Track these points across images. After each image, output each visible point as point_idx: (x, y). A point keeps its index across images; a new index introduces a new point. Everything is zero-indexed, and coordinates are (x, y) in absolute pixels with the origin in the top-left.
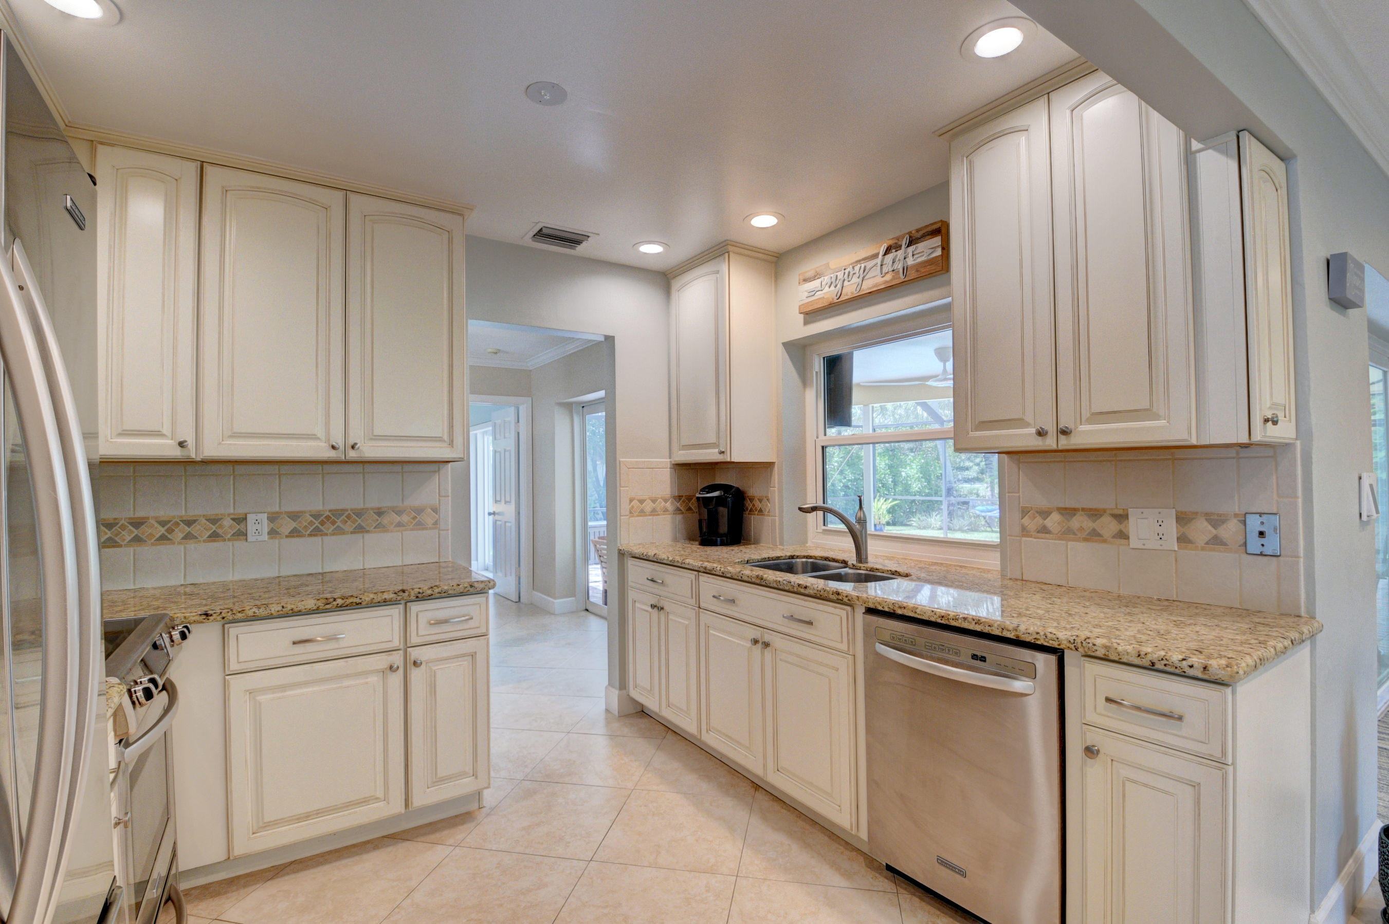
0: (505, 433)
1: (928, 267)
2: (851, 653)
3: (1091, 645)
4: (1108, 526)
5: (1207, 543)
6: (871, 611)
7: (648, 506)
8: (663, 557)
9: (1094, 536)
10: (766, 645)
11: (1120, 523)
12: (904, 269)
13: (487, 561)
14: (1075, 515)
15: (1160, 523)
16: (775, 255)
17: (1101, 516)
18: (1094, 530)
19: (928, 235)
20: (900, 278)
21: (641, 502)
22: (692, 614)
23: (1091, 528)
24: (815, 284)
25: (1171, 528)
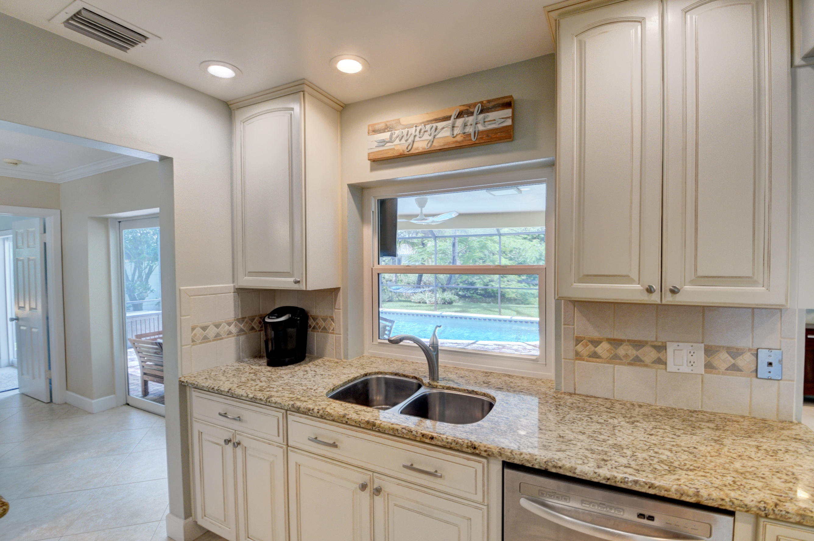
0: (28, 243)
1: (499, 134)
2: (486, 504)
3: (784, 513)
4: (650, 354)
5: (727, 369)
6: (507, 465)
7: (212, 332)
8: (241, 393)
9: (637, 361)
10: (378, 491)
11: (659, 352)
12: (475, 133)
13: (11, 358)
14: (621, 344)
15: (692, 353)
16: (342, 104)
17: (644, 346)
18: (637, 357)
19: (499, 106)
20: (471, 140)
21: (204, 328)
22: (280, 452)
23: (635, 355)
24: (386, 136)
25: (700, 357)
